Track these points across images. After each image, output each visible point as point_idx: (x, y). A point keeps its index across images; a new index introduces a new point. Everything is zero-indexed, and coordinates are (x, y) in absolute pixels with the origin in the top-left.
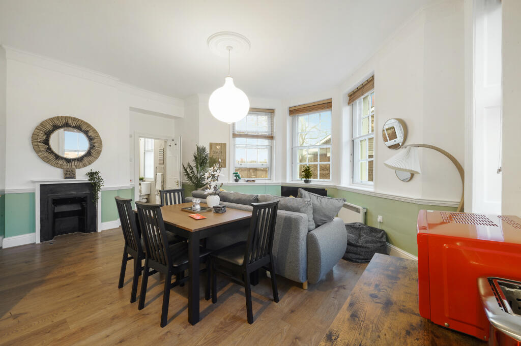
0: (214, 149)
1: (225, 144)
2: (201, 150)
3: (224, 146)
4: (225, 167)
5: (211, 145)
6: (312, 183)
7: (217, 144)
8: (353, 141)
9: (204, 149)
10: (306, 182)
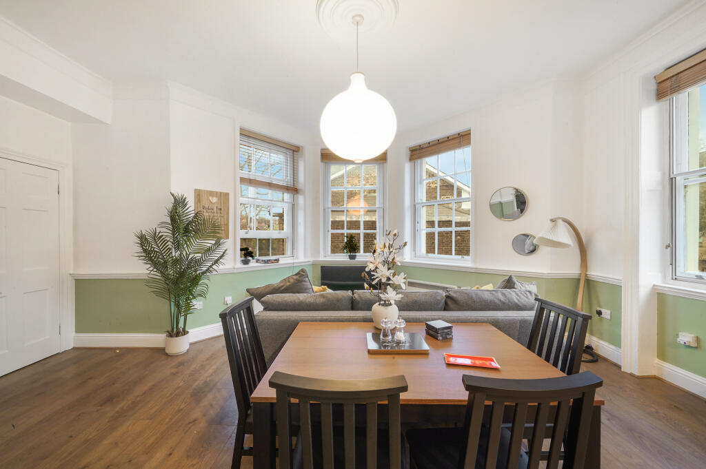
0: (205, 203)
1: (227, 195)
2: (179, 203)
3: (224, 197)
4: (228, 238)
5: (198, 194)
6: (358, 259)
7: (212, 193)
8: (415, 205)
9: (184, 200)
10: (352, 257)
